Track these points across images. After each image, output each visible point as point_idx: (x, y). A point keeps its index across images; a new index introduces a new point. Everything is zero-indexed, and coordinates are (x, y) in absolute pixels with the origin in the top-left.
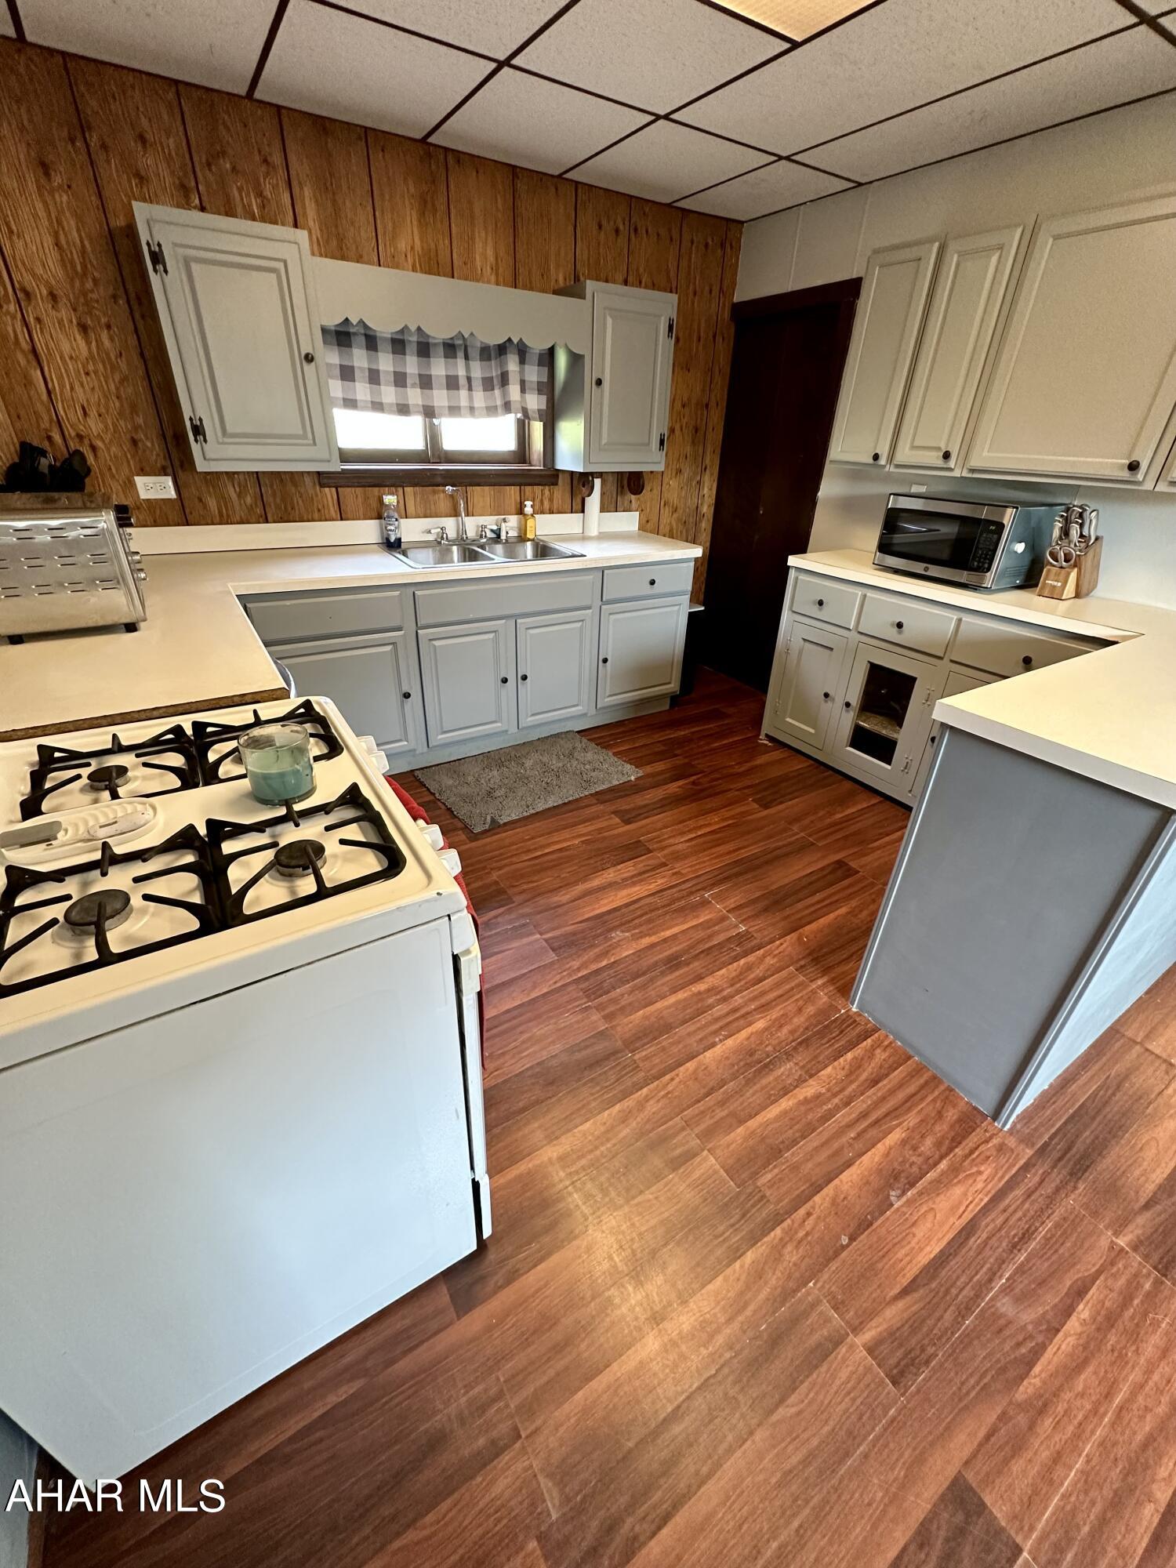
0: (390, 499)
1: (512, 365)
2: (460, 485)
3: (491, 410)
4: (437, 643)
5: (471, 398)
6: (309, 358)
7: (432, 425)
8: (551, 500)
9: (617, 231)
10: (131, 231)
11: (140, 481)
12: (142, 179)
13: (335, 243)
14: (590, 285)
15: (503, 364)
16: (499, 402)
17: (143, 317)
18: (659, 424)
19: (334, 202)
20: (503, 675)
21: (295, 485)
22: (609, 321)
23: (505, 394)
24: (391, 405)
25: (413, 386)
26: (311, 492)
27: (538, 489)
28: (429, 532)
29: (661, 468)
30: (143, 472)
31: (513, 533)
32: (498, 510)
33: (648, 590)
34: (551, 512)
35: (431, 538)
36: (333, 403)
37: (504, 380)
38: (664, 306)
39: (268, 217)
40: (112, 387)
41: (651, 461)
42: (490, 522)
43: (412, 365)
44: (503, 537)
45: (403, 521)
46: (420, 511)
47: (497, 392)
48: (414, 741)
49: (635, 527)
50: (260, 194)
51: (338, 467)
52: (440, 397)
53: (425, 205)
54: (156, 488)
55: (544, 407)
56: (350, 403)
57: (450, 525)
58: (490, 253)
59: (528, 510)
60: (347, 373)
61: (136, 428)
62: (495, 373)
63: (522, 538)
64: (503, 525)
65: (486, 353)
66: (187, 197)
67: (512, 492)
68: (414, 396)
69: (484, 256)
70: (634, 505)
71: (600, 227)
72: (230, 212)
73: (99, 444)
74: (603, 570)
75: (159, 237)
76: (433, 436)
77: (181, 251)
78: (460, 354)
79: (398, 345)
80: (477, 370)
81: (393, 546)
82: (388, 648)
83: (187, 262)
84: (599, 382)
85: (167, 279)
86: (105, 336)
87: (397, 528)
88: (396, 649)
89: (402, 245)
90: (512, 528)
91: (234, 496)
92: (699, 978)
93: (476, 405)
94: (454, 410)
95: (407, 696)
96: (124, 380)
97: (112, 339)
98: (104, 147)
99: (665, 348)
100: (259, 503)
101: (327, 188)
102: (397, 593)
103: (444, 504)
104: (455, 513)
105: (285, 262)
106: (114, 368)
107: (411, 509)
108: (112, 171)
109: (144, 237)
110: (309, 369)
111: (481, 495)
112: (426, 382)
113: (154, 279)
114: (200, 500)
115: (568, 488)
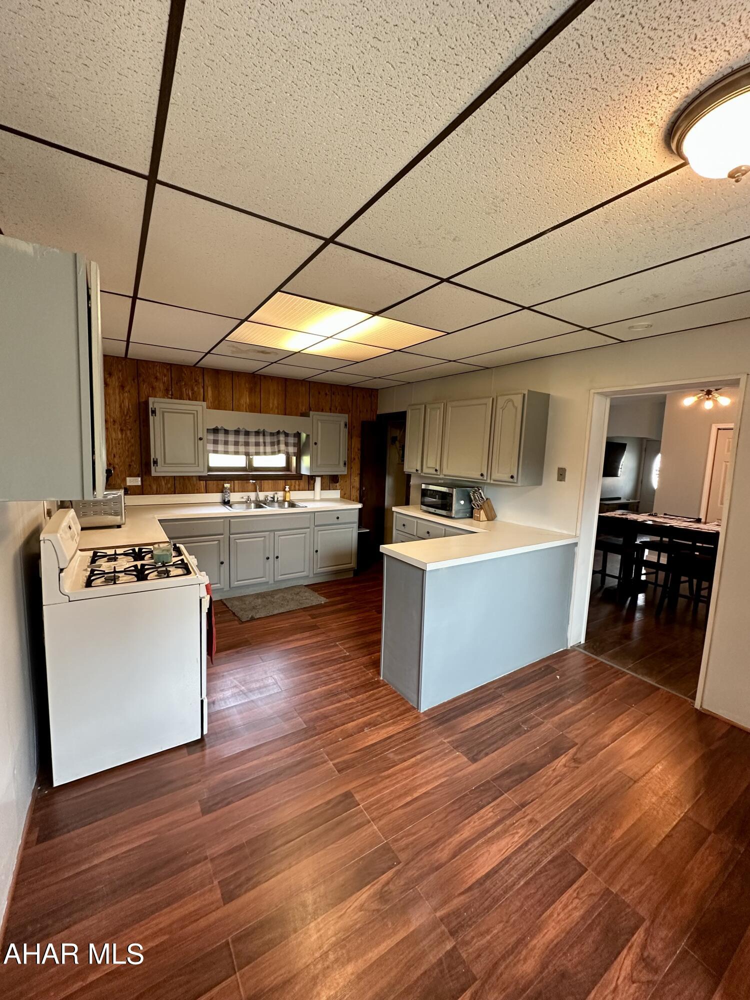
0: (227, 485)
1: (282, 438)
2: (259, 480)
3: (273, 453)
4: (238, 541)
5: (265, 449)
6: (201, 439)
7: (249, 458)
8: (299, 485)
9: (326, 394)
10: (146, 403)
11: (128, 479)
12: (153, 388)
13: (217, 402)
14: (311, 413)
15: (278, 438)
16: (276, 450)
17: (144, 426)
18: (343, 457)
19: (219, 391)
20: (267, 556)
21: (189, 480)
22: (320, 424)
23: (279, 447)
24: (232, 452)
25: (242, 445)
26: (195, 483)
27: (293, 481)
28: (243, 498)
29: (346, 473)
30: (130, 476)
31: (281, 499)
32: (276, 489)
33: (336, 521)
34: (299, 490)
35: (244, 500)
36: (209, 452)
37: (279, 443)
38: (344, 418)
39: (194, 398)
40: (127, 448)
41: (342, 471)
42: (270, 494)
43: (242, 439)
44: (276, 500)
45: (231, 494)
46: (240, 490)
47: (276, 447)
48: (223, 585)
49: (339, 496)
50: (193, 390)
51: (206, 474)
52: (252, 449)
53: (252, 391)
54: (134, 481)
55: (296, 451)
56: (216, 452)
57: (253, 496)
58: (276, 402)
59: (287, 489)
60: (216, 442)
61: (131, 462)
62: (276, 440)
63: (284, 501)
64: (276, 495)
65: (272, 434)
66: (168, 393)
67: (281, 482)
68: (242, 449)
69: (273, 404)
70: (338, 488)
71: (319, 393)
72: (181, 398)
73: (117, 466)
74: (314, 512)
75: (156, 406)
76: (250, 462)
77: (162, 410)
78: (261, 435)
79: (237, 432)
80: (268, 439)
81: (226, 503)
82: (216, 542)
83: (163, 412)
84: (316, 444)
85: (155, 418)
86: (128, 432)
87: (229, 496)
88: (219, 544)
89: (242, 401)
90: (280, 497)
91: (163, 483)
92: (321, 669)
93: (267, 451)
94: (257, 454)
95: (222, 563)
96: (132, 445)
97: (131, 433)
98: (143, 381)
99: (344, 432)
100: (173, 487)
101: (216, 387)
102: (222, 520)
103: (251, 487)
104: (256, 491)
105: (197, 411)
106: (129, 442)
107: (236, 489)
108: (145, 388)
109: (151, 406)
110: (200, 442)
111: (267, 484)
112: (247, 444)
113: (151, 418)
114: (150, 485)
115: (307, 481)
